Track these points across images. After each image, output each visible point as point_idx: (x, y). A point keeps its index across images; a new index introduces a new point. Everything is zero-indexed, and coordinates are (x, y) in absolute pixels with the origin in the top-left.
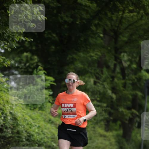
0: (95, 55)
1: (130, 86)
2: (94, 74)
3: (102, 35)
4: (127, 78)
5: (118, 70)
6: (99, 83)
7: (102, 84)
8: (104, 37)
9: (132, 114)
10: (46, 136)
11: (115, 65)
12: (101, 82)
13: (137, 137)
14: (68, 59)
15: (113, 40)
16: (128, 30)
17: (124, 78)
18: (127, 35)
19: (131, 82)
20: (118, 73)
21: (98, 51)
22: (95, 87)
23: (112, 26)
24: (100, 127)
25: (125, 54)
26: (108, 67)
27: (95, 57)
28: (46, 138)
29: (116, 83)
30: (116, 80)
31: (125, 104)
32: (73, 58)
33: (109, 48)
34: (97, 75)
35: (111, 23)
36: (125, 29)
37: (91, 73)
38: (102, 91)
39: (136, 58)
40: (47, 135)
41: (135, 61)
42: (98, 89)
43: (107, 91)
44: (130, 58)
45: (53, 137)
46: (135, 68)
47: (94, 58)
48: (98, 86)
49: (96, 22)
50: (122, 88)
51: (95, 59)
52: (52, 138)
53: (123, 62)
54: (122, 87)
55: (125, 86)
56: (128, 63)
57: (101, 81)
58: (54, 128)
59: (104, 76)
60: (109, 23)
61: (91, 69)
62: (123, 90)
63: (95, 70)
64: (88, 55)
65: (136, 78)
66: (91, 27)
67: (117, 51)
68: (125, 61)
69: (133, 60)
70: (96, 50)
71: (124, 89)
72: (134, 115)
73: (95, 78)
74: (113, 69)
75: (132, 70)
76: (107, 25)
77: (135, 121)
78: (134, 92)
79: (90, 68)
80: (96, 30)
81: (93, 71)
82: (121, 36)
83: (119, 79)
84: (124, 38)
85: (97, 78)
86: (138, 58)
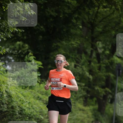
0: (75, 43)
1: (104, 68)
2: (75, 59)
3: (81, 27)
4: (101, 62)
5: (94, 55)
6: (78, 66)
7: (81, 67)
8: (83, 28)
9: (106, 92)
11: (92, 52)
14: (53, 46)
15: (90, 31)
16: (103, 23)
17: (99, 62)
18: (101, 27)
19: (104, 65)
20: (94, 58)
21: (77, 40)
22: (75, 70)
23: (89, 19)
24: (79, 103)
25: (100, 42)
26: (86, 53)
27: (76, 45)
30: (92, 64)
31: (100, 83)
32: (57, 46)
33: (87, 37)
35: (88, 17)
36: (100, 22)
37: (72, 58)
38: (81, 73)
40: (36, 109)
42: (78, 72)
43: (85, 73)
44: (104, 45)
46: (108, 54)
48: (78, 69)
49: (76, 16)
52: (40, 112)
53: (98, 49)
54: (98, 69)
55: (100, 68)
56: (103, 50)
57: (80, 64)
59: (83, 61)
60: (86, 17)
61: (72, 55)
62: (99, 72)
63: (75, 55)
64: (70, 43)
65: (109, 62)
66: (72, 20)
67: (94, 40)
68: (100, 48)
69: (107, 47)
73: (75, 62)
74: (90, 55)
75: (106, 56)
77: (108, 97)
78: (107, 74)
80: (76, 23)
81: (73, 56)
82: (96, 28)
83: (95, 63)
84: (99, 29)
85: (77, 62)
86: (110, 46)
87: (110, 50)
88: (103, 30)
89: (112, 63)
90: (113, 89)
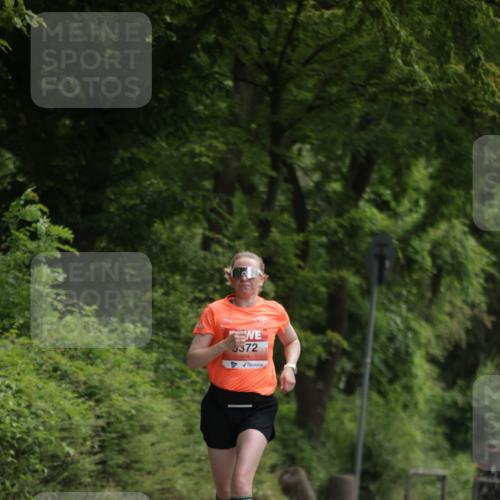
0: (205, 149)
1: (322, 251)
2: (203, 212)
3: (229, 83)
4: (311, 225)
5: (281, 199)
6: (219, 242)
7: (230, 247)
8: (236, 87)
9: (328, 345)
10: (43, 423)
11: (273, 184)
12: (226, 241)
13: (342, 423)
14: (117, 161)
15: (268, 99)
16: (316, 66)
18: (311, 83)
19: (324, 239)
20: (283, 210)
21: (216, 138)
22: (205, 259)
23: (262, 51)
25: (307, 147)
26: (249, 190)
27: (208, 156)
28: (41, 428)
29: (275, 243)
30: (275, 233)
31: (305, 313)
32: (133, 160)
33: (254, 126)
34: (214, 216)
35: (259, 44)
36: (307, 62)
37: (193, 209)
39: (340, 158)
40: (45, 417)
41: (338, 170)
42: (217, 265)
44: (322, 159)
45: (66, 423)
46: (335, 192)
47: (204, 159)
48: (217, 253)
49: (211, 38)
50: (295, 262)
51: (207, 163)
52: (63, 430)
53: (299, 174)
54: (297, 256)
55: (304, 252)
56: (316, 177)
57: (225, 236)
58: (70, 395)
59: (236, 221)
60: (251, 42)
61: (194, 198)
62: (300, 267)
63: (205, 198)
64: (184, 150)
65: (341, 226)
66: (194, 56)
67: (280, 136)
68: (306, 171)
69: (332, 164)
70: (208, 133)
71: (302, 264)
72: (334, 350)
73: (205, 225)
74: (265, 196)
75: (328, 200)
76: (246, 50)
77: (338, 369)
78: (334, 275)
79: (190, 193)
80: (211, 66)
81: (198, 203)
82: (291, 86)
83: (285, 230)
84: (302, 93)
85: (214, 227)
86: (347, 161)
87: (344, 178)
88: (318, 97)
89: (354, 230)
90: (357, 337)
